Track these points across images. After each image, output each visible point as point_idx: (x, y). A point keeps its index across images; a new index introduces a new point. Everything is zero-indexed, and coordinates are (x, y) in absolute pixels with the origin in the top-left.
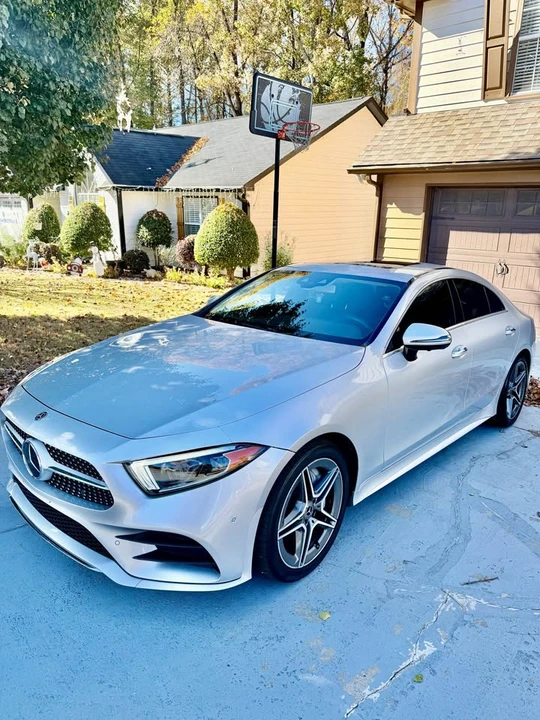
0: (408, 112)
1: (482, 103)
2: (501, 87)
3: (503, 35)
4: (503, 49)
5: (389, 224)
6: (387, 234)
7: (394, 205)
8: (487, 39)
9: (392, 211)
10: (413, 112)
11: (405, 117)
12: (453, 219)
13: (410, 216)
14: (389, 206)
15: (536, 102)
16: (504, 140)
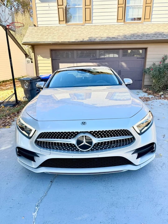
0: (35, 26)
1: (59, 25)
2: (64, 21)
3: (63, 5)
4: (63, 9)
5: (39, 62)
6: (39, 65)
7: (39, 56)
8: (58, 5)
9: (39, 58)
10: (36, 25)
11: (34, 27)
12: (59, 60)
13: (46, 59)
14: (38, 56)
15: (74, 26)
16: (71, 36)
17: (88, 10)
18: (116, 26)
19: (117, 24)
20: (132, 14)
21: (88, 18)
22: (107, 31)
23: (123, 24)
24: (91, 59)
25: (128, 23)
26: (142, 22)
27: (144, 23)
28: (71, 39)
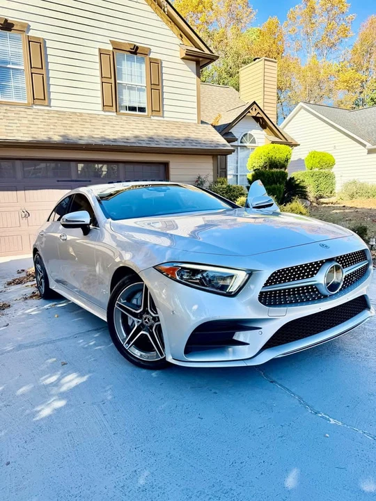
15: (8, 108)
16: (7, 128)
17: (37, 79)
18: (101, 116)
19: (103, 113)
20: (129, 98)
21: (39, 94)
22: (87, 125)
23: (115, 114)
24: (58, 181)
25: (124, 114)
26: (148, 115)
27: (152, 118)
28: (9, 135)
